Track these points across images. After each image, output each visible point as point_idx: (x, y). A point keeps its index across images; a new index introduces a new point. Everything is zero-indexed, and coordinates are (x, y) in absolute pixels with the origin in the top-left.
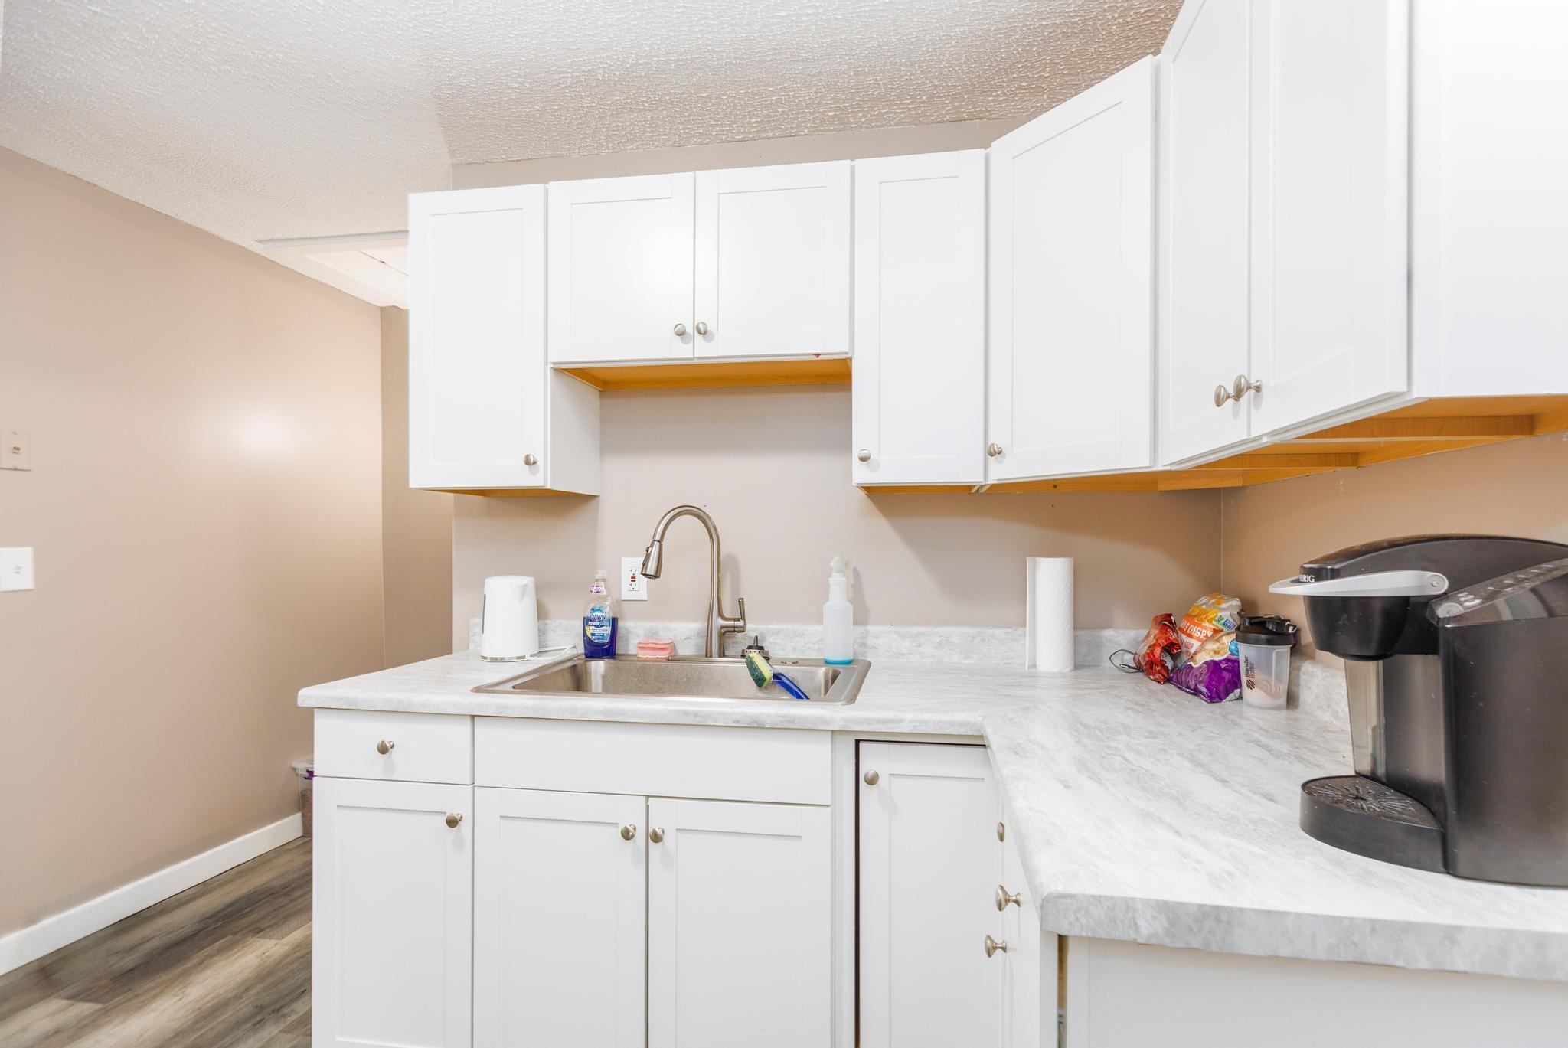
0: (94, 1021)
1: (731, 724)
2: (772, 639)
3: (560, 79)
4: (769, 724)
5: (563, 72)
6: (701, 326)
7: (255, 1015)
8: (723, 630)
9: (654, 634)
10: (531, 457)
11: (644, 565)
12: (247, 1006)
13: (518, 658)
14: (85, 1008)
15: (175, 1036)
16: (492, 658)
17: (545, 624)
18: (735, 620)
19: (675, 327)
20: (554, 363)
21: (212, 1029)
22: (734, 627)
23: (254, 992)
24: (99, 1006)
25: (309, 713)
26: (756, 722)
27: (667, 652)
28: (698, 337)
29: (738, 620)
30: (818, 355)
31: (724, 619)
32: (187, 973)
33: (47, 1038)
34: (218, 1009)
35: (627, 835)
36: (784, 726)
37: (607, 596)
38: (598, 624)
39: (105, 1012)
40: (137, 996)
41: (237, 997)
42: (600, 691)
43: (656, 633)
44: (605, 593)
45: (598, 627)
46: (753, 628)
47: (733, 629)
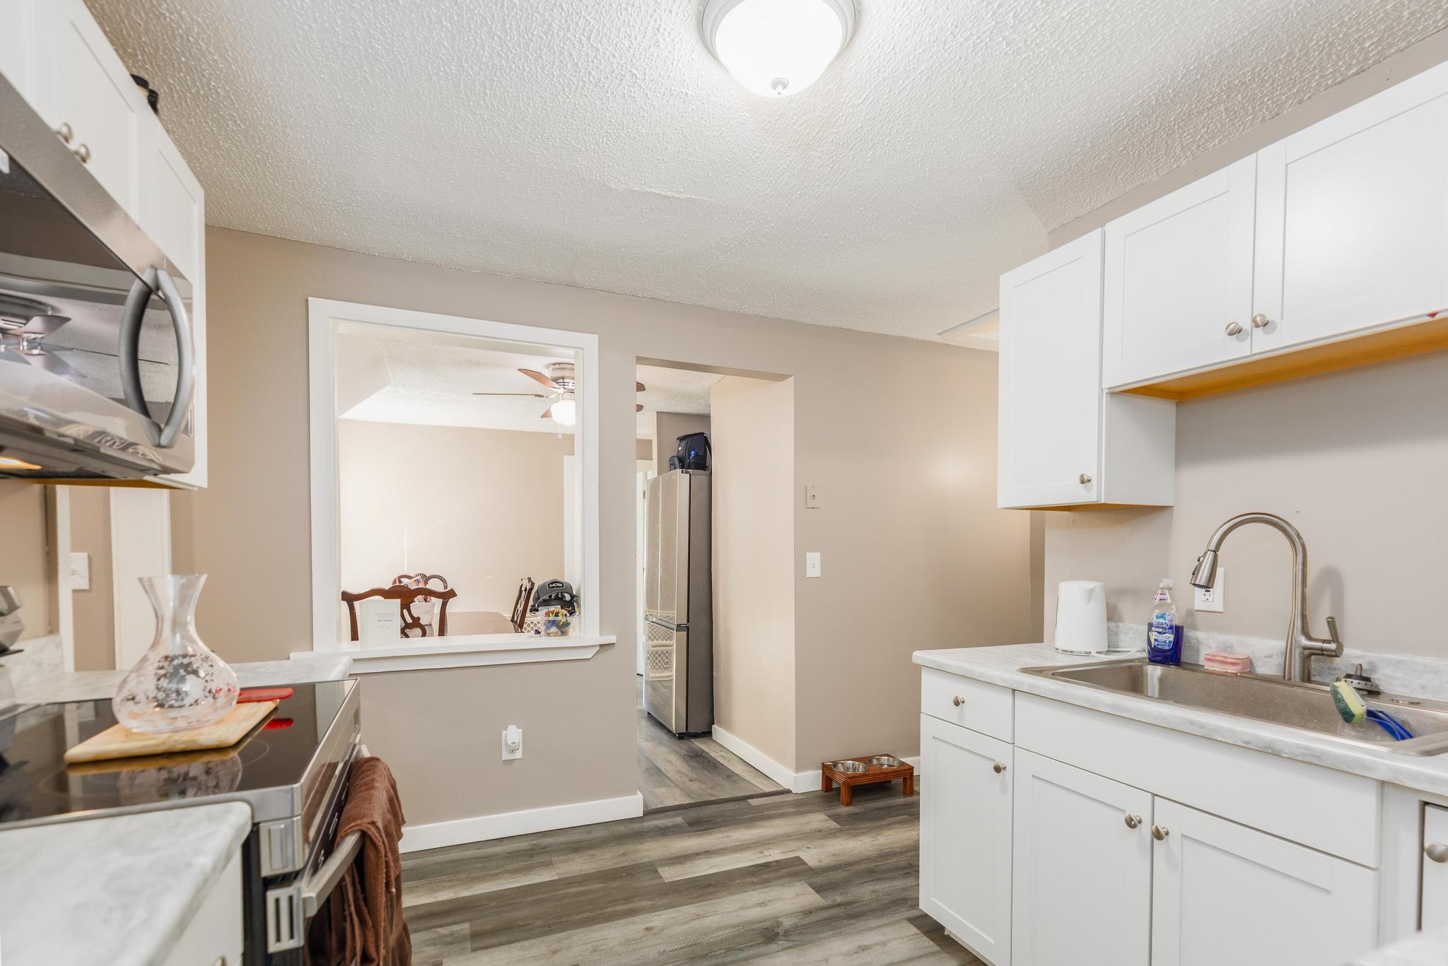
0: (835, 833)
1: (1239, 743)
2: (1387, 671)
3: (1116, 124)
4: (1286, 753)
5: (1116, 118)
6: (1258, 319)
7: (907, 868)
8: (1307, 652)
9: (1227, 648)
10: (1085, 476)
11: (1193, 574)
12: (905, 860)
13: (1086, 653)
14: (833, 824)
15: (867, 859)
16: (1063, 651)
17: (1118, 626)
18: (1324, 641)
19: (1227, 328)
20: (1109, 389)
21: (883, 865)
22: (1322, 649)
23: (910, 854)
24: (839, 826)
25: (917, 669)
26: (1270, 748)
27: (1238, 667)
28: (1258, 332)
29: (1329, 642)
30: (1433, 315)
31: (1309, 638)
32: (880, 828)
33: (815, 832)
34: (890, 855)
35: (1131, 823)
36: (1306, 759)
37: (1171, 604)
38: (1161, 630)
39: (841, 831)
40: (856, 829)
41: (901, 853)
42: (1157, 696)
43: (1231, 647)
44: (1169, 601)
45: (1160, 633)
46: (1353, 655)
47: (1320, 652)
